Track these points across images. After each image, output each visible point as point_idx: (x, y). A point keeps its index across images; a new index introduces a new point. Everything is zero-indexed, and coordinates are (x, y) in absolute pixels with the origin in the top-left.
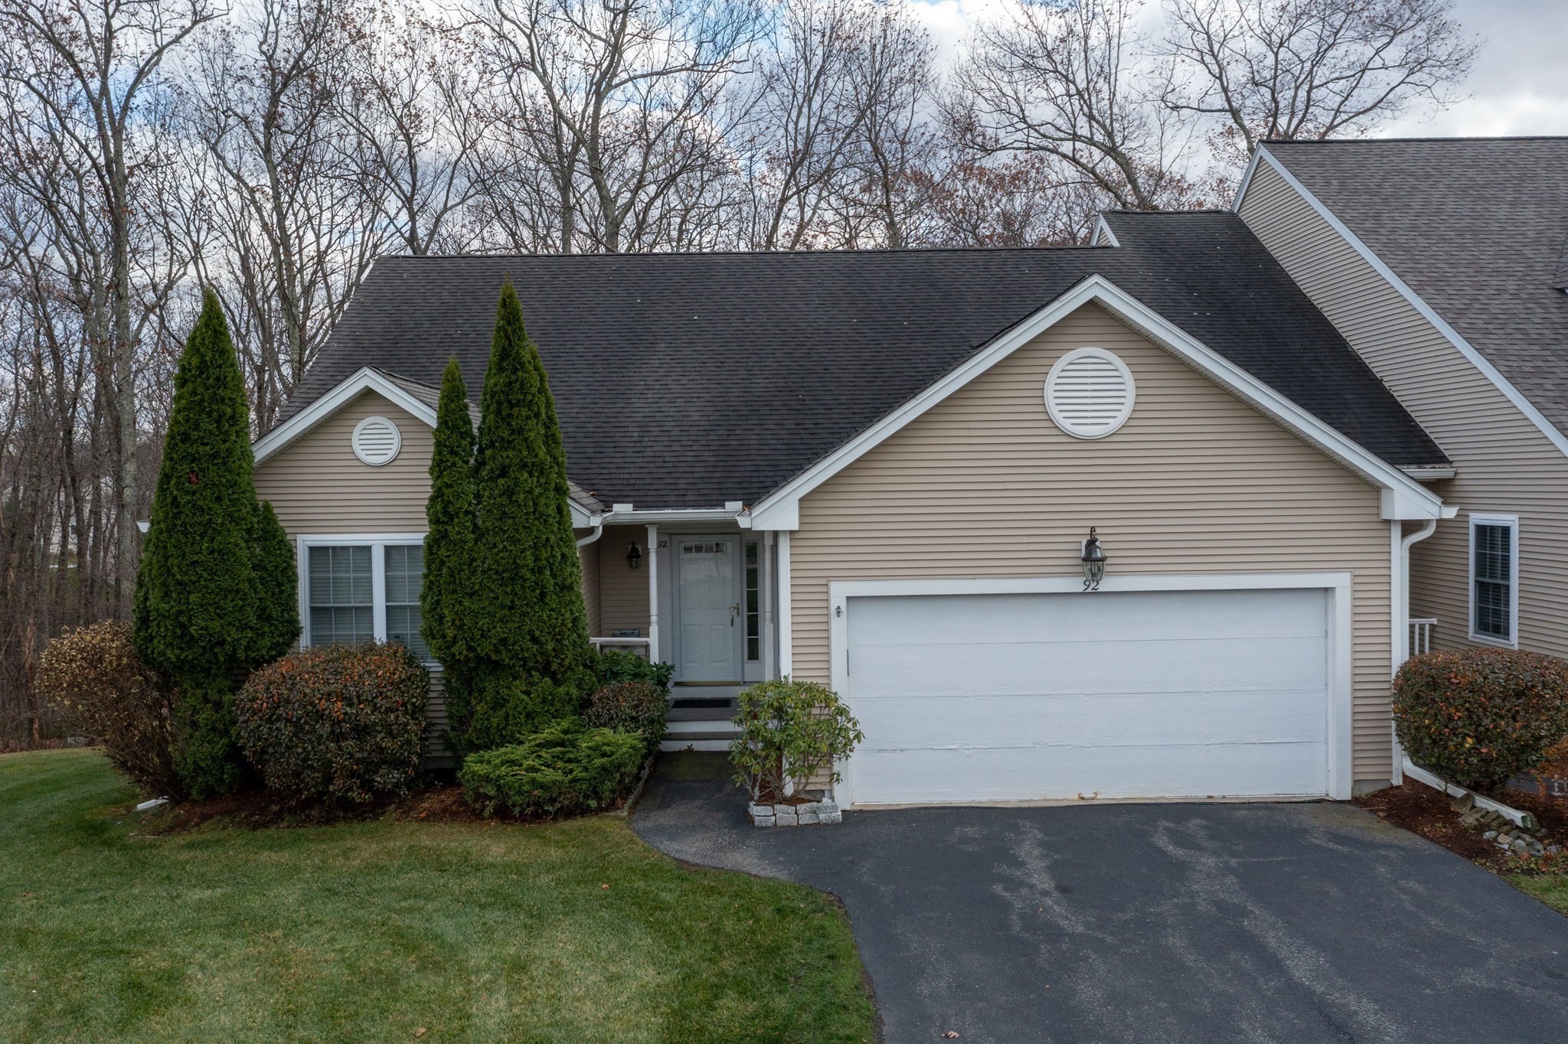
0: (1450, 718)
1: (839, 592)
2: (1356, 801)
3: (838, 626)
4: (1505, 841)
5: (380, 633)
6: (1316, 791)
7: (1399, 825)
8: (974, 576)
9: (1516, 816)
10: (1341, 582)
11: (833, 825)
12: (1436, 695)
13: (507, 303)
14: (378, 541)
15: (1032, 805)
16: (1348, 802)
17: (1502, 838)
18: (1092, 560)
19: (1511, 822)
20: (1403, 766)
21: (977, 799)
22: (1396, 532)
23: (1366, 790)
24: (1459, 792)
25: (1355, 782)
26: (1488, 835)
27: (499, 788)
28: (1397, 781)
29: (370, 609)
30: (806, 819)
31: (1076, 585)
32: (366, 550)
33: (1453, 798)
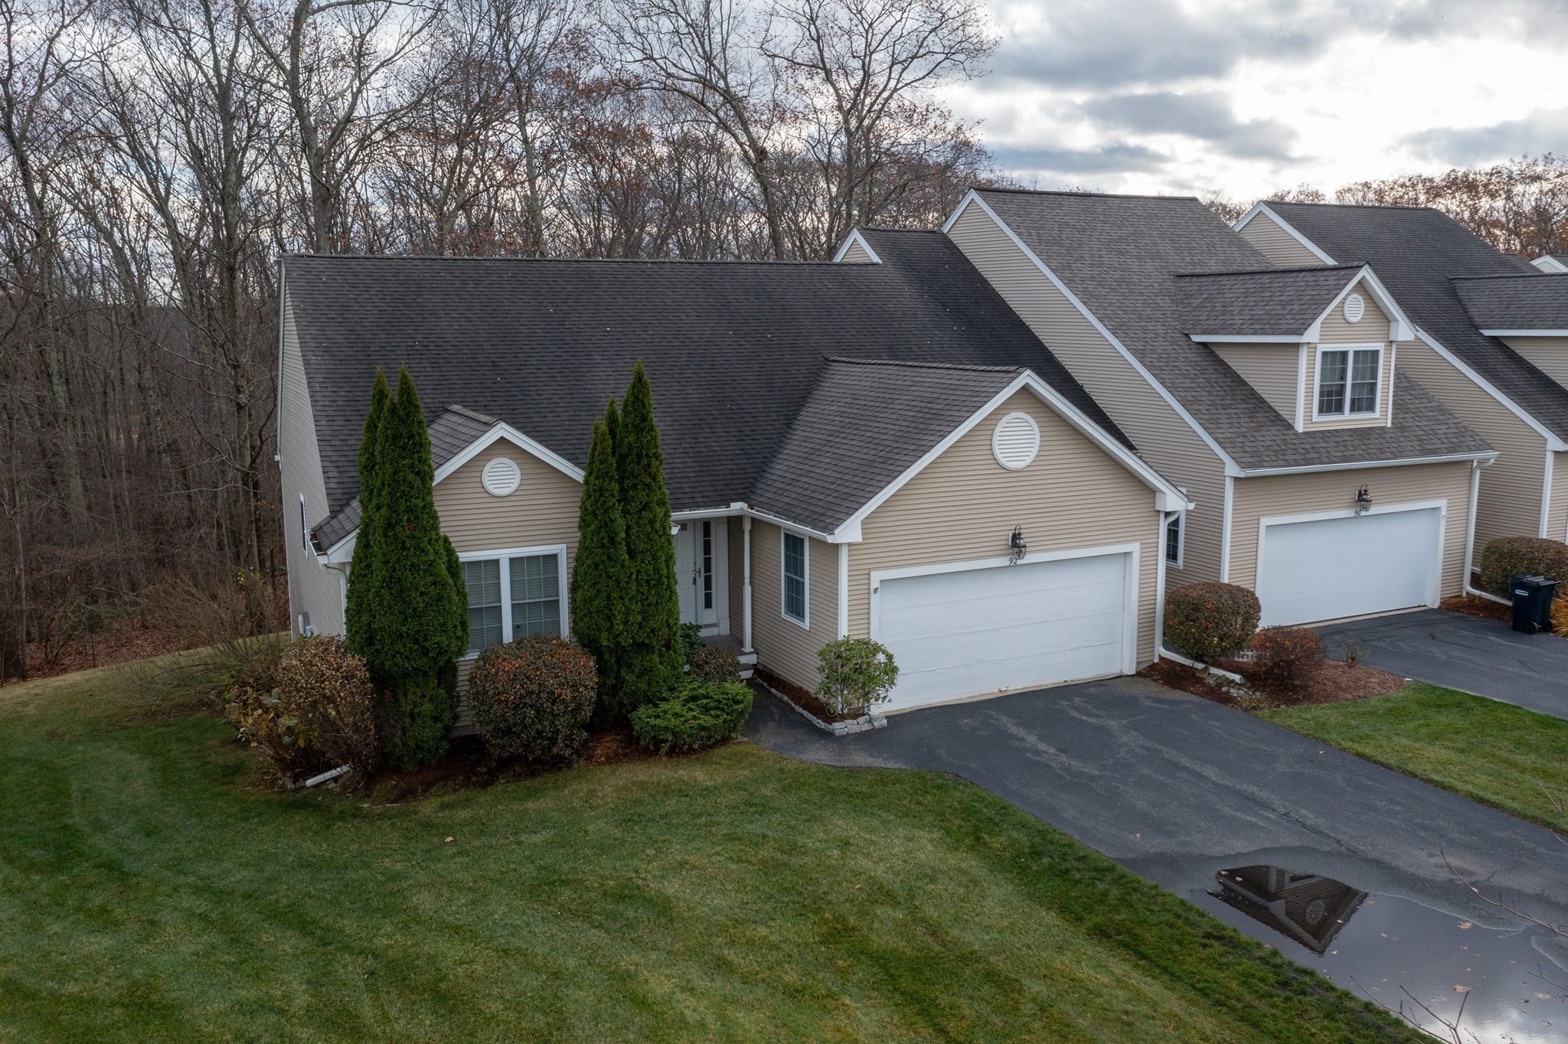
0: (1207, 628)
1: (877, 577)
2: (1139, 674)
3: (875, 599)
4: (1234, 692)
5: (508, 636)
6: (1113, 669)
7: (1175, 688)
8: (951, 561)
9: (1237, 678)
10: (1134, 548)
11: (882, 729)
12: (1198, 614)
13: (639, 378)
14: (504, 555)
15: (974, 700)
16: (1132, 676)
17: (1232, 690)
18: (1016, 545)
19: (1233, 681)
20: (1161, 651)
21: (945, 699)
22: (1162, 516)
23: (1142, 666)
24: (1200, 666)
25: (1138, 663)
26: (1224, 689)
27: (674, 733)
28: (1156, 660)
29: (498, 609)
30: (866, 727)
31: (1004, 561)
32: (495, 563)
33: (1196, 669)
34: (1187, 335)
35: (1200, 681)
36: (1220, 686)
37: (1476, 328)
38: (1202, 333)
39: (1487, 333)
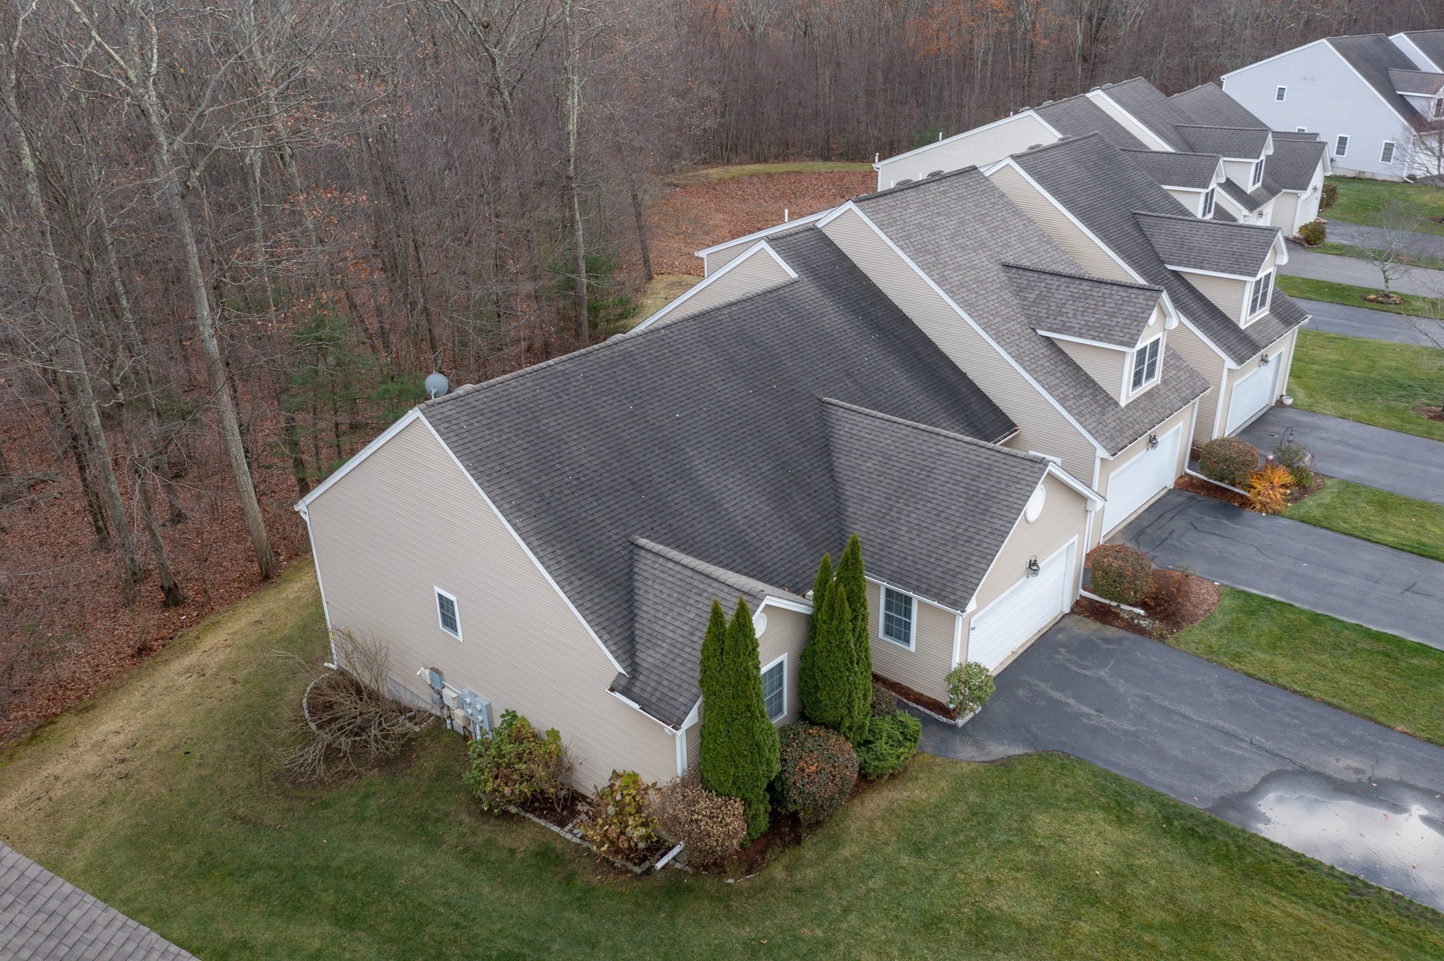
2: (1073, 612)
4: (1144, 624)
9: (1139, 611)
10: (1076, 538)
11: (981, 714)
16: (1070, 614)
17: (1141, 623)
19: (1138, 614)
20: (1081, 592)
23: (1073, 605)
24: (1114, 604)
26: (1137, 623)
28: (1079, 599)
31: (1024, 579)
33: (1113, 607)
34: (1034, 330)
35: (1117, 616)
36: (1133, 619)
37: (1162, 262)
38: (1048, 330)
39: (1170, 267)
